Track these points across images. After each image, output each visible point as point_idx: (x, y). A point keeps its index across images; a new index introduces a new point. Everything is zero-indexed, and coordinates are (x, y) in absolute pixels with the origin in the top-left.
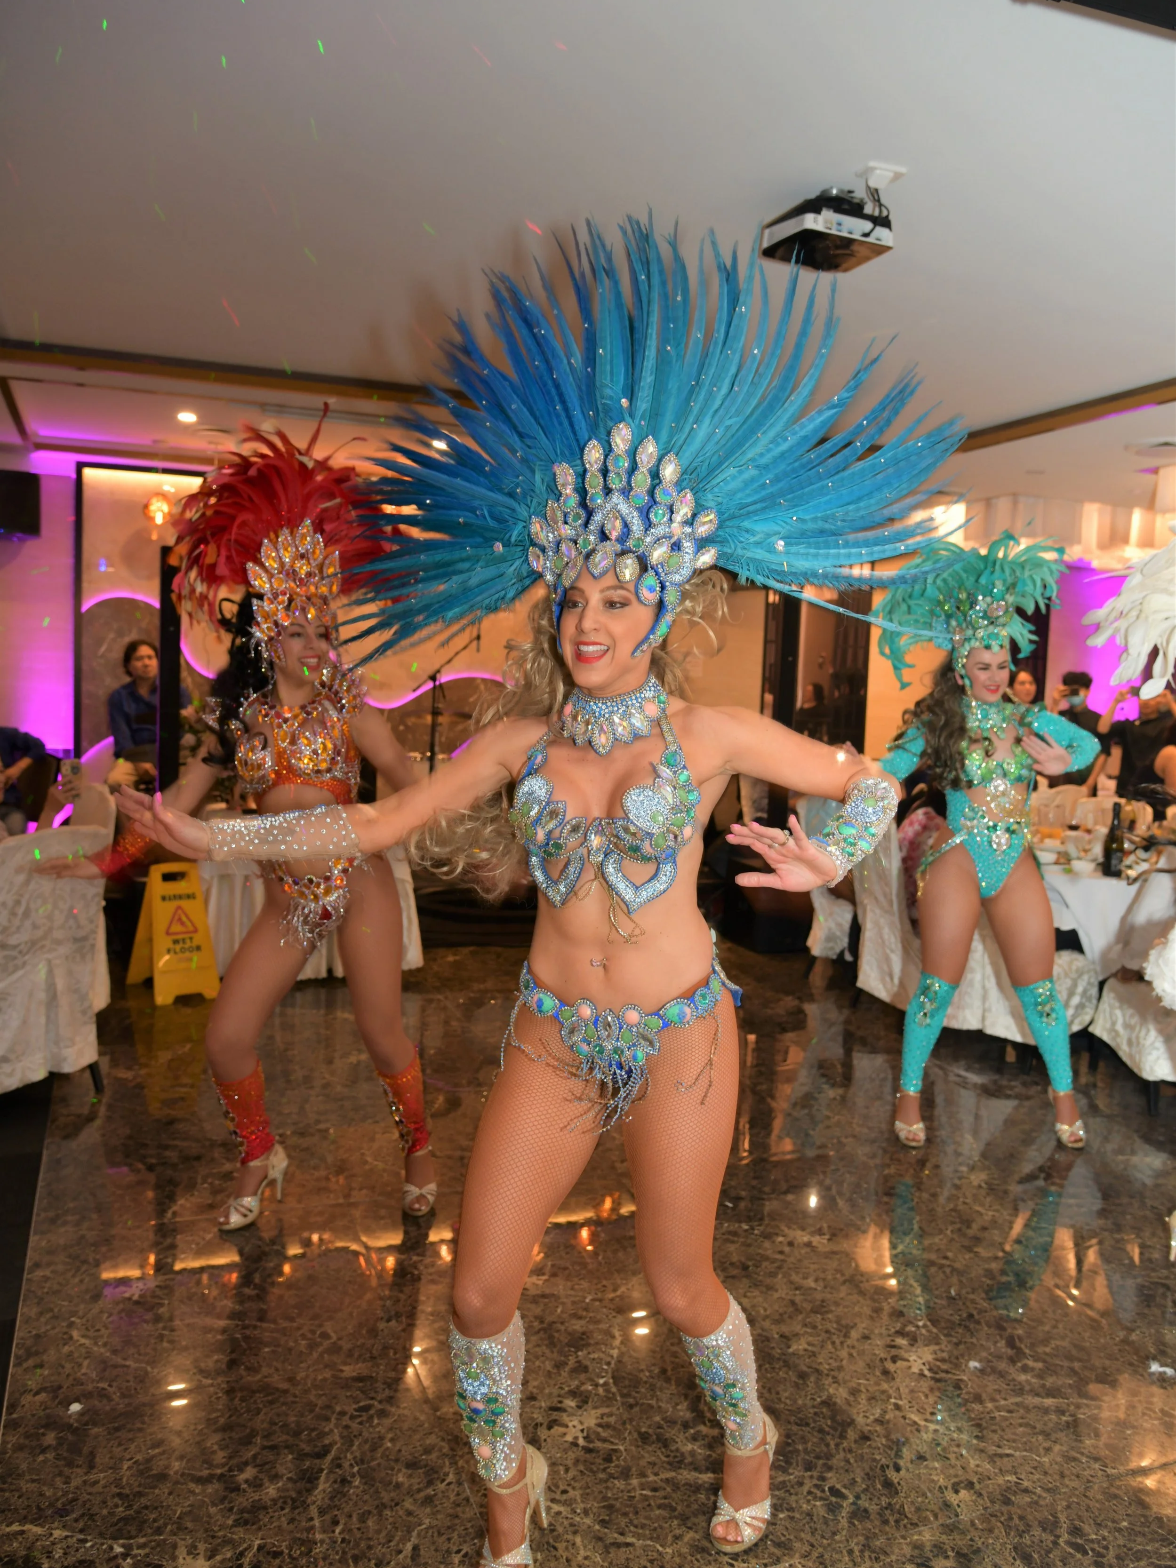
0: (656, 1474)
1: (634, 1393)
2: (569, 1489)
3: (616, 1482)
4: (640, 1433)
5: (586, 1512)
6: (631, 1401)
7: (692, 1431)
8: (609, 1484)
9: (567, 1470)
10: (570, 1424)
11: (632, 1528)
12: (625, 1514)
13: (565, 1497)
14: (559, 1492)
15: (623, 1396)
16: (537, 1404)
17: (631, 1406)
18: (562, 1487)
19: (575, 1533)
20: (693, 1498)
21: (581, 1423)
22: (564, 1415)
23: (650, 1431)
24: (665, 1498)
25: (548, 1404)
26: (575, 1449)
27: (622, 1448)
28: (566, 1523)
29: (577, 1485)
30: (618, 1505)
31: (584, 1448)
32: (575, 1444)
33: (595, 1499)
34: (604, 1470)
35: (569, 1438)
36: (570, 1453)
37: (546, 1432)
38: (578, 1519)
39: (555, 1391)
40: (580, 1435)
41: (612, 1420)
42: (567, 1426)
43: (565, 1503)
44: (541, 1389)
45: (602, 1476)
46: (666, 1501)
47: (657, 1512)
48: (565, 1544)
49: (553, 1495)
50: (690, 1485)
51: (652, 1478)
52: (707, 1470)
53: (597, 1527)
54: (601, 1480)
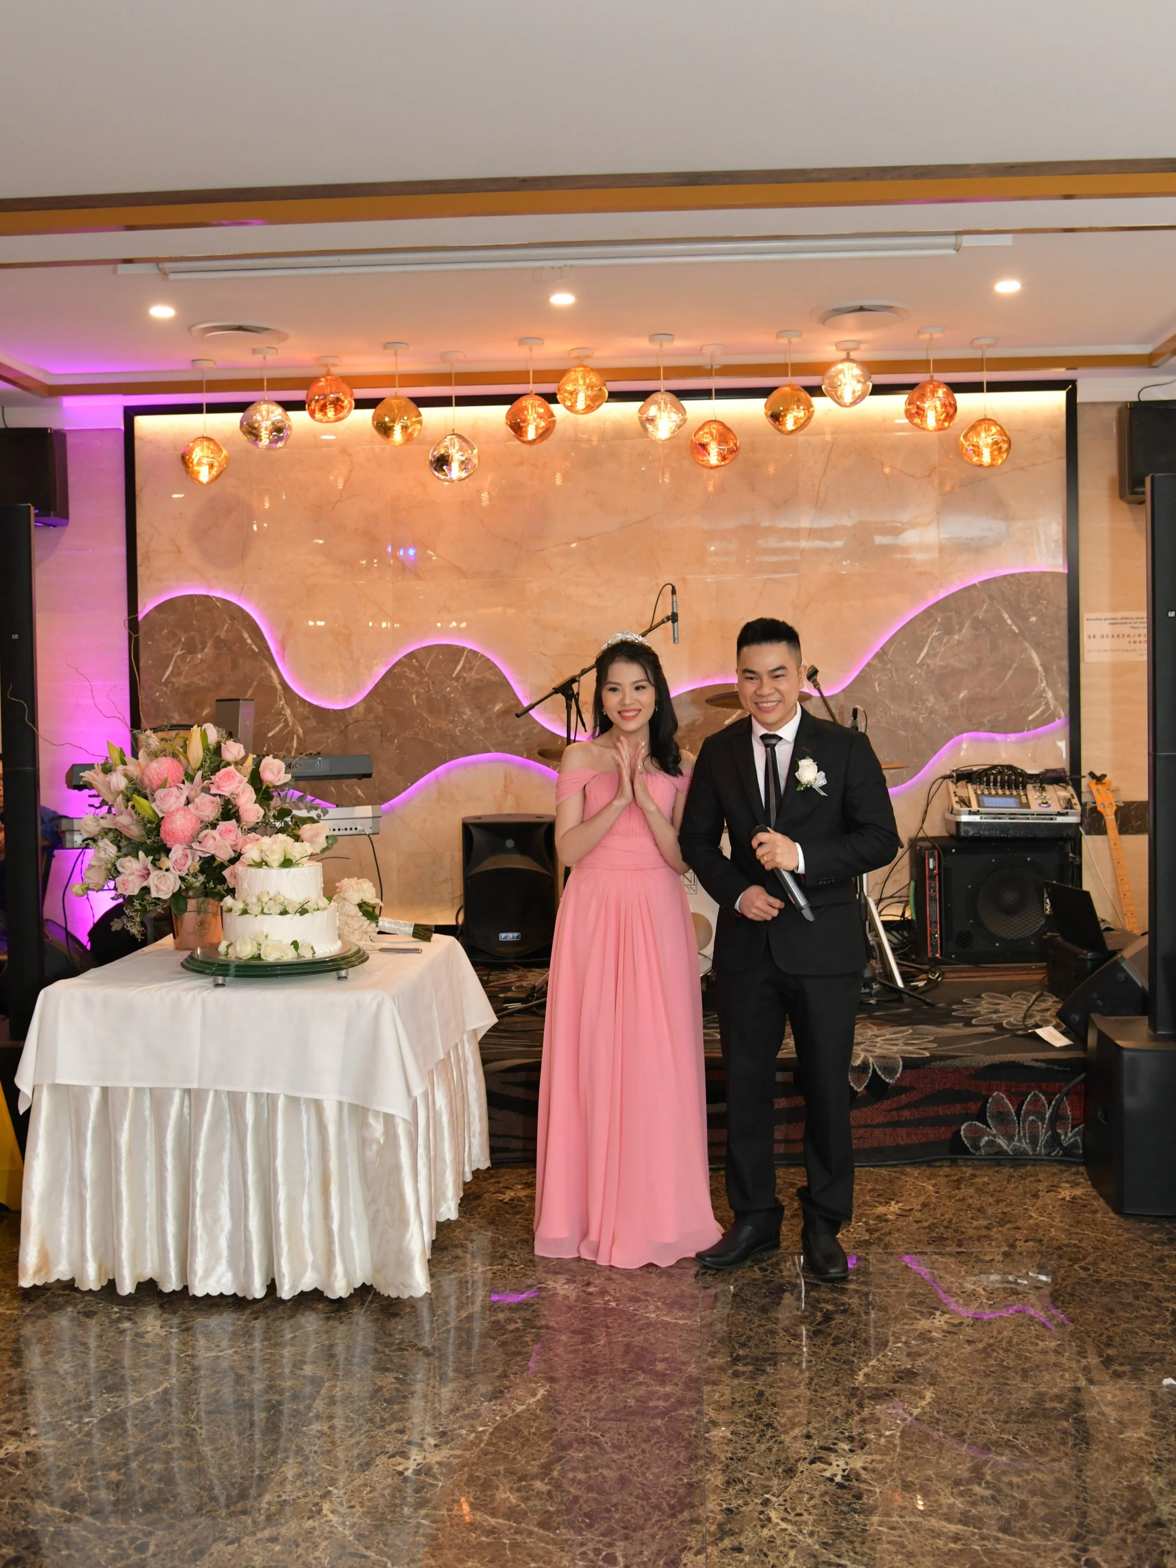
0: (901, 1517)
1: (917, 1448)
2: (805, 1514)
3: (856, 1516)
4: (903, 1481)
5: (811, 1534)
6: (910, 1453)
7: (962, 1488)
8: (848, 1516)
9: (810, 1499)
10: (835, 1463)
11: (851, 1554)
12: (851, 1542)
13: (798, 1518)
14: (793, 1514)
15: (904, 1448)
16: (810, 1442)
17: (907, 1458)
18: (798, 1511)
19: (792, 1547)
20: (930, 1541)
21: (847, 1464)
22: (833, 1455)
23: (916, 1481)
24: (900, 1536)
25: (821, 1443)
26: (828, 1483)
27: (878, 1490)
28: (787, 1538)
29: (815, 1511)
30: (847, 1533)
31: (837, 1484)
32: (831, 1480)
33: (827, 1525)
34: (849, 1505)
35: (827, 1474)
36: (822, 1486)
37: (806, 1465)
38: (801, 1537)
39: (834, 1435)
40: (840, 1473)
41: (880, 1467)
42: (830, 1464)
43: (795, 1523)
44: (820, 1431)
45: (845, 1509)
46: (899, 1539)
47: (885, 1546)
48: (776, 1554)
49: (786, 1515)
50: (933, 1531)
51: (896, 1518)
52: (960, 1522)
53: (817, 1547)
54: (842, 1511)
